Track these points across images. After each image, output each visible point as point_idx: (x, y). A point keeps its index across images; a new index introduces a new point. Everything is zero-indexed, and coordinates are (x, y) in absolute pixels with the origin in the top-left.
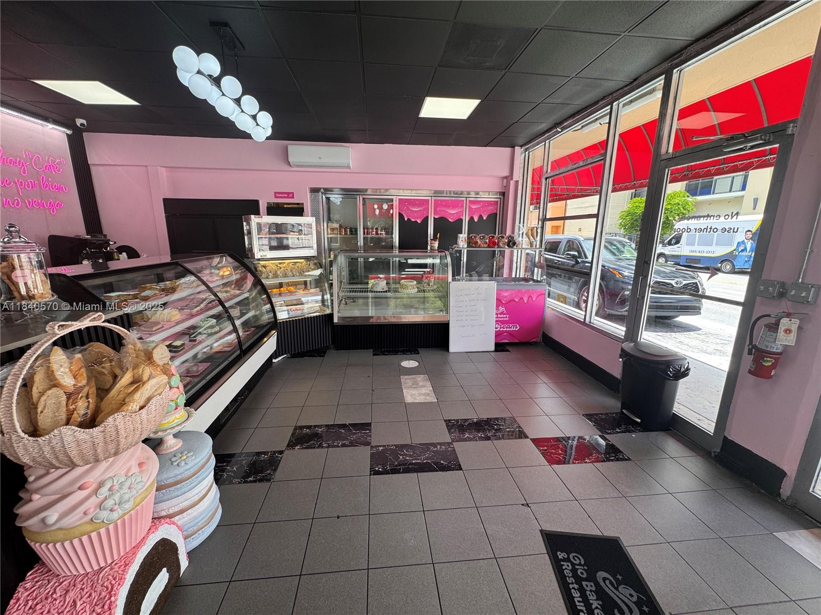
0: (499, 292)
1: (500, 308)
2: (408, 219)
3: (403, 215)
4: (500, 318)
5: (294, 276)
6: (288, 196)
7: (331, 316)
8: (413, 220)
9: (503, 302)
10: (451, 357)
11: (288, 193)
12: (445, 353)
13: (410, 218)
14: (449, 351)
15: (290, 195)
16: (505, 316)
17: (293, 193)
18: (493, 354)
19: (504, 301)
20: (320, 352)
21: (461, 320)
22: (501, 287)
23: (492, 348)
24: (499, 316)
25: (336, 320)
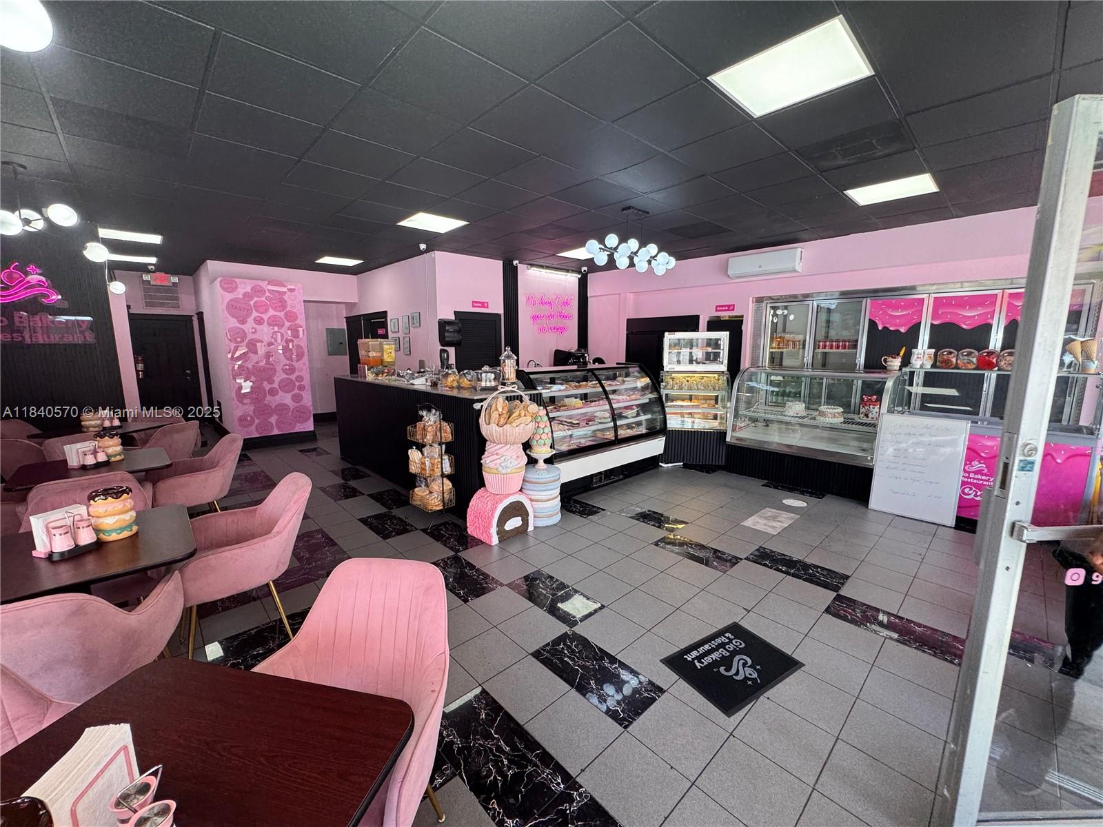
0: (973, 439)
1: (975, 463)
2: (885, 328)
3: (875, 323)
4: (974, 478)
5: (698, 389)
6: (729, 308)
7: (723, 434)
8: (892, 329)
9: (983, 455)
10: (871, 515)
11: (729, 306)
12: (861, 509)
13: (888, 326)
14: (867, 508)
15: (730, 307)
16: (984, 478)
17: (734, 305)
18: (952, 530)
19: (985, 453)
20: (708, 469)
21: (895, 468)
22: (979, 432)
23: (951, 522)
24: (972, 475)
25: (728, 439)
